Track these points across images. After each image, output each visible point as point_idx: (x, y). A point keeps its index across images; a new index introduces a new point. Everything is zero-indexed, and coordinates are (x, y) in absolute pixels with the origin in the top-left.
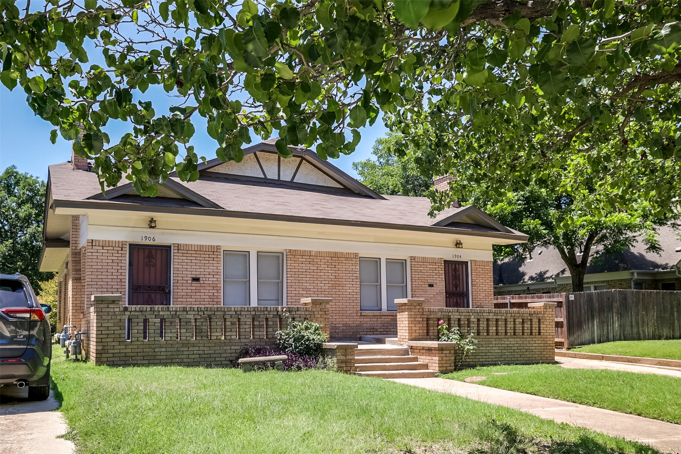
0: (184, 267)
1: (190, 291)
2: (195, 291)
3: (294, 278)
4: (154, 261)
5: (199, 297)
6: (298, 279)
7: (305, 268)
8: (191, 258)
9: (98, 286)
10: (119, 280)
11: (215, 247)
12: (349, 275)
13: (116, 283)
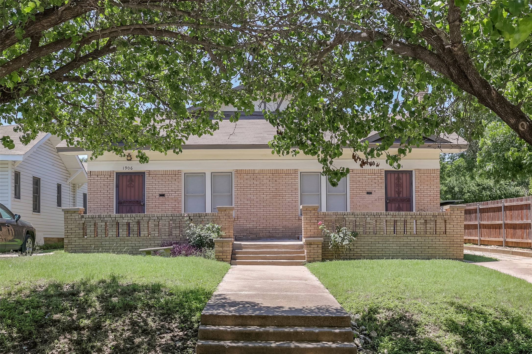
0: (153, 186)
1: (158, 203)
2: (162, 203)
3: (239, 192)
4: (133, 183)
5: (164, 208)
6: (243, 192)
7: (250, 183)
8: (159, 180)
9: (95, 202)
10: (109, 198)
11: (177, 171)
12: (288, 187)
13: (106, 200)
